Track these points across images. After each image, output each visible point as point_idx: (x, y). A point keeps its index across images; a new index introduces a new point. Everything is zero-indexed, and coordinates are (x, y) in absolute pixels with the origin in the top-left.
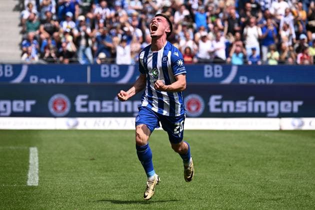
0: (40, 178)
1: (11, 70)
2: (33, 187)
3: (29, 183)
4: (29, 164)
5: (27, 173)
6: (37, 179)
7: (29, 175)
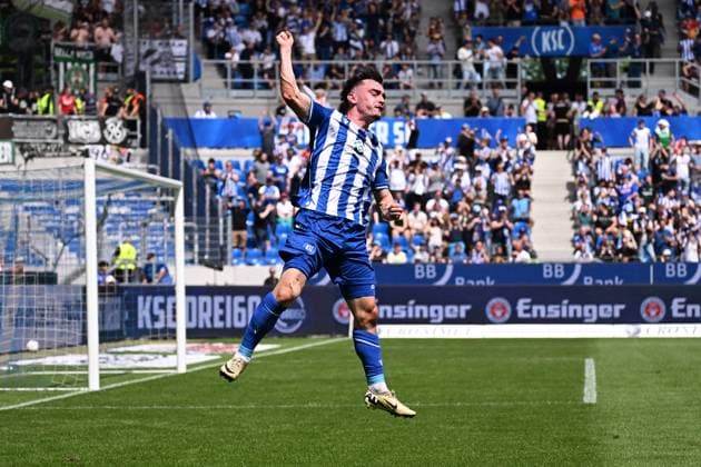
0: (599, 393)
1: (561, 270)
2: (590, 405)
3: (586, 400)
4: (584, 378)
5: (583, 388)
6: (595, 395)
7: (586, 389)
